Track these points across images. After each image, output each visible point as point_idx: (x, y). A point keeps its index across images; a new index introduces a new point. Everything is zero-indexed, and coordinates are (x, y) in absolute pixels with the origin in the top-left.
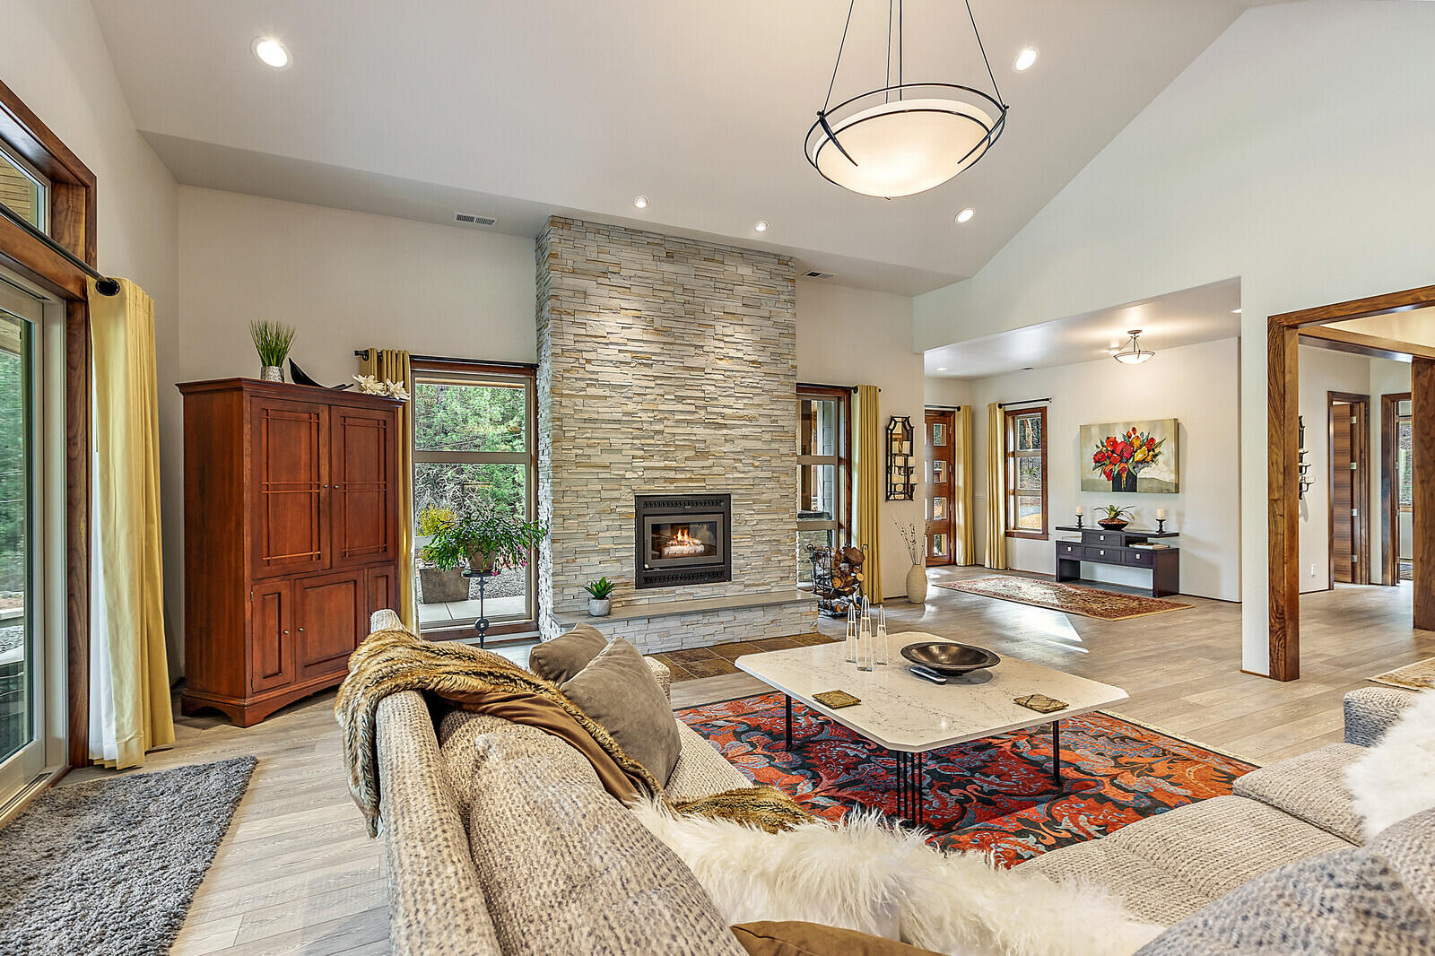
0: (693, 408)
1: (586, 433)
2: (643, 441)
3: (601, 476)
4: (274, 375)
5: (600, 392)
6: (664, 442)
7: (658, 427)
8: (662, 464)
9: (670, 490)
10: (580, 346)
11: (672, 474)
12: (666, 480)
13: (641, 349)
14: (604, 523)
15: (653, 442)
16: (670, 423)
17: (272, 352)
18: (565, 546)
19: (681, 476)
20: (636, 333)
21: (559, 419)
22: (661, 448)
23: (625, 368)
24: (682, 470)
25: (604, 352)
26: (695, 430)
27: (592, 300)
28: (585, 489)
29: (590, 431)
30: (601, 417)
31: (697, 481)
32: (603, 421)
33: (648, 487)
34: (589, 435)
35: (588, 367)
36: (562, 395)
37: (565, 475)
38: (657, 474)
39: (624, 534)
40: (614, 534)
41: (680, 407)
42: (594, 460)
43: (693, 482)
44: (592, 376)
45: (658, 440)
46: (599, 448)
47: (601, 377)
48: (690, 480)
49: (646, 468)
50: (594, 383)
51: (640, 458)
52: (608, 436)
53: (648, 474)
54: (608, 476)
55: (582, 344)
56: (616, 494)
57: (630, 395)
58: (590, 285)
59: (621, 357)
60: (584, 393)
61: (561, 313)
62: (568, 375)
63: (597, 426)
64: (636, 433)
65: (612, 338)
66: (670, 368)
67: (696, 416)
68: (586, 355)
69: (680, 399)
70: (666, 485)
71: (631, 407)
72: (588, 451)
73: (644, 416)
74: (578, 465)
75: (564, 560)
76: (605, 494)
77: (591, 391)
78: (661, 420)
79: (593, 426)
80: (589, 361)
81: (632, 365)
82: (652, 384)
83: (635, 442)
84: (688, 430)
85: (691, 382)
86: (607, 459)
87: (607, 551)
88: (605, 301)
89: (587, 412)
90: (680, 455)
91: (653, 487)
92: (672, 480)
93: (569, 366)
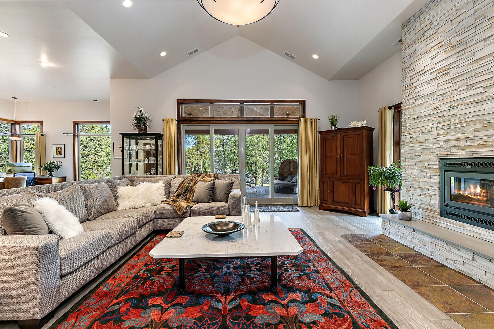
0: (482, 90)
1: (414, 126)
2: (443, 124)
3: (421, 148)
4: (333, 128)
5: (421, 101)
6: (458, 122)
7: (452, 112)
8: (456, 137)
9: (463, 154)
11: (463, 143)
12: (459, 147)
13: (443, 66)
14: (422, 173)
15: (449, 123)
16: (463, 107)
17: (333, 122)
19: (471, 144)
20: (441, 57)
22: (456, 126)
23: (433, 83)
24: (472, 138)
25: (423, 79)
26: (484, 107)
27: (419, 53)
29: (416, 124)
30: (421, 115)
31: (486, 146)
32: (423, 117)
33: (446, 153)
34: (415, 127)
35: (416, 90)
36: (406, 109)
37: (406, 148)
38: (452, 144)
39: (433, 181)
40: (427, 180)
41: (471, 92)
42: (418, 139)
43: (482, 147)
44: (418, 95)
45: (454, 121)
46: (420, 132)
47: (421, 93)
48: (479, 146)
49: (445, 141)
50: (419, 97)
51: (441, 135)
53: (446, 145)
54: (424, 147)
55: (413, 80)
56: (427, 157)
57: (436, 97)
58: (417, 46)
59: (432, 76)
60: (414, 105)
61: (405, 69)
62: (407, 98)
63: (420, 120)
64: (440, 119)
65: (427, 69)
66: (463, 68)
67: (486, 95)
68: (414, 85)
69: (470, 87)
70: (459, 151)
71: (437, 104)
72: (416, 135)
73: (444, 108)
76: (422, 158)
77: (417, 103)
78: (455, 107)
79: (418, 121)
80: (416, 87)
81: (438, 78)
82: (450, 85)
83: (439, 125)
84: (478, 108)
85: (481, 70)
86: (423, 138)
88: (424, 49)
89: (415, 114)
90: (470, 129)
91: (449, 153)
92: (464, 147)
93: (408, 94)
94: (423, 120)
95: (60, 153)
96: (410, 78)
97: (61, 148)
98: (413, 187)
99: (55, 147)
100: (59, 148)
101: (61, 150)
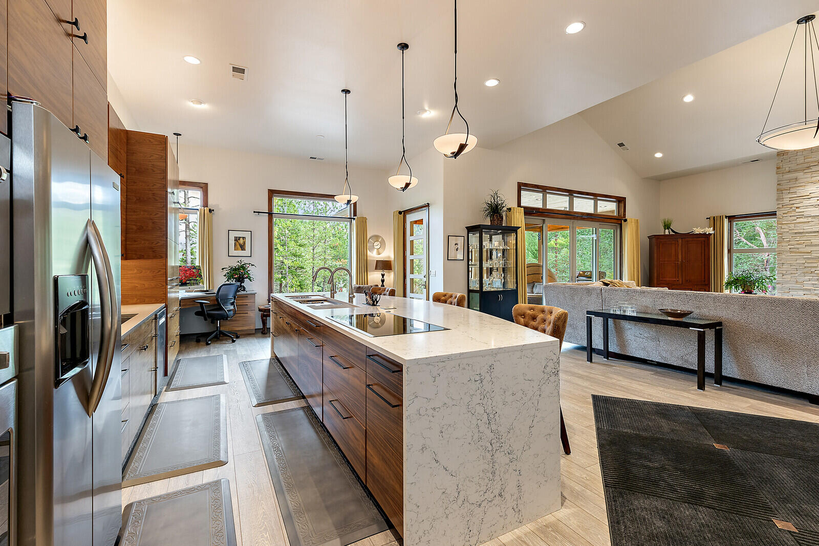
1: (796, 238)
3: (805, 257)
4: (667, 232)
5: (805, 220)
10: (791, 202)
17: (667, 226)
18: (783, 286)
21: (780, 234)
25: (806, 202)
27: (801, 181)
28: (796, 262)
29: (799, 237)
30: (805, 231)
32: (807, 233)
34: (798, 239)
35: (798, 210)
36: (782, 224)
37: (784, 256)
40: (813, 282)
42: (801, 250)
44: (800, 214)
46: (804, 245)
47: (805, 214)
50: (802, 216)
52: (809, 239)
54: (810, 257)
55: (794, 201)
58: (800, 175)
59: (818, 203)
60: (795, 222)
61: (782, 190)
63: (802, 235)
65: (812, 195)
68: (795, 205)
72: (798, 246)
74: (791, 252)
75: (783, 291)
76: (806, 265)
77: (798, 220)
79: (801, 235)
80: (797, 207)
86: (809, 249)
87: (810, 290)
88: (808, 179)
89: (798, 229)
93: (786, 212)
94: (807, 235)
95: (243, 247)
96: (789, 199)
97: (244, 238)
98: (793, 289)
99: (233, 235)
100: (241, 239)
101: (244, 243)
